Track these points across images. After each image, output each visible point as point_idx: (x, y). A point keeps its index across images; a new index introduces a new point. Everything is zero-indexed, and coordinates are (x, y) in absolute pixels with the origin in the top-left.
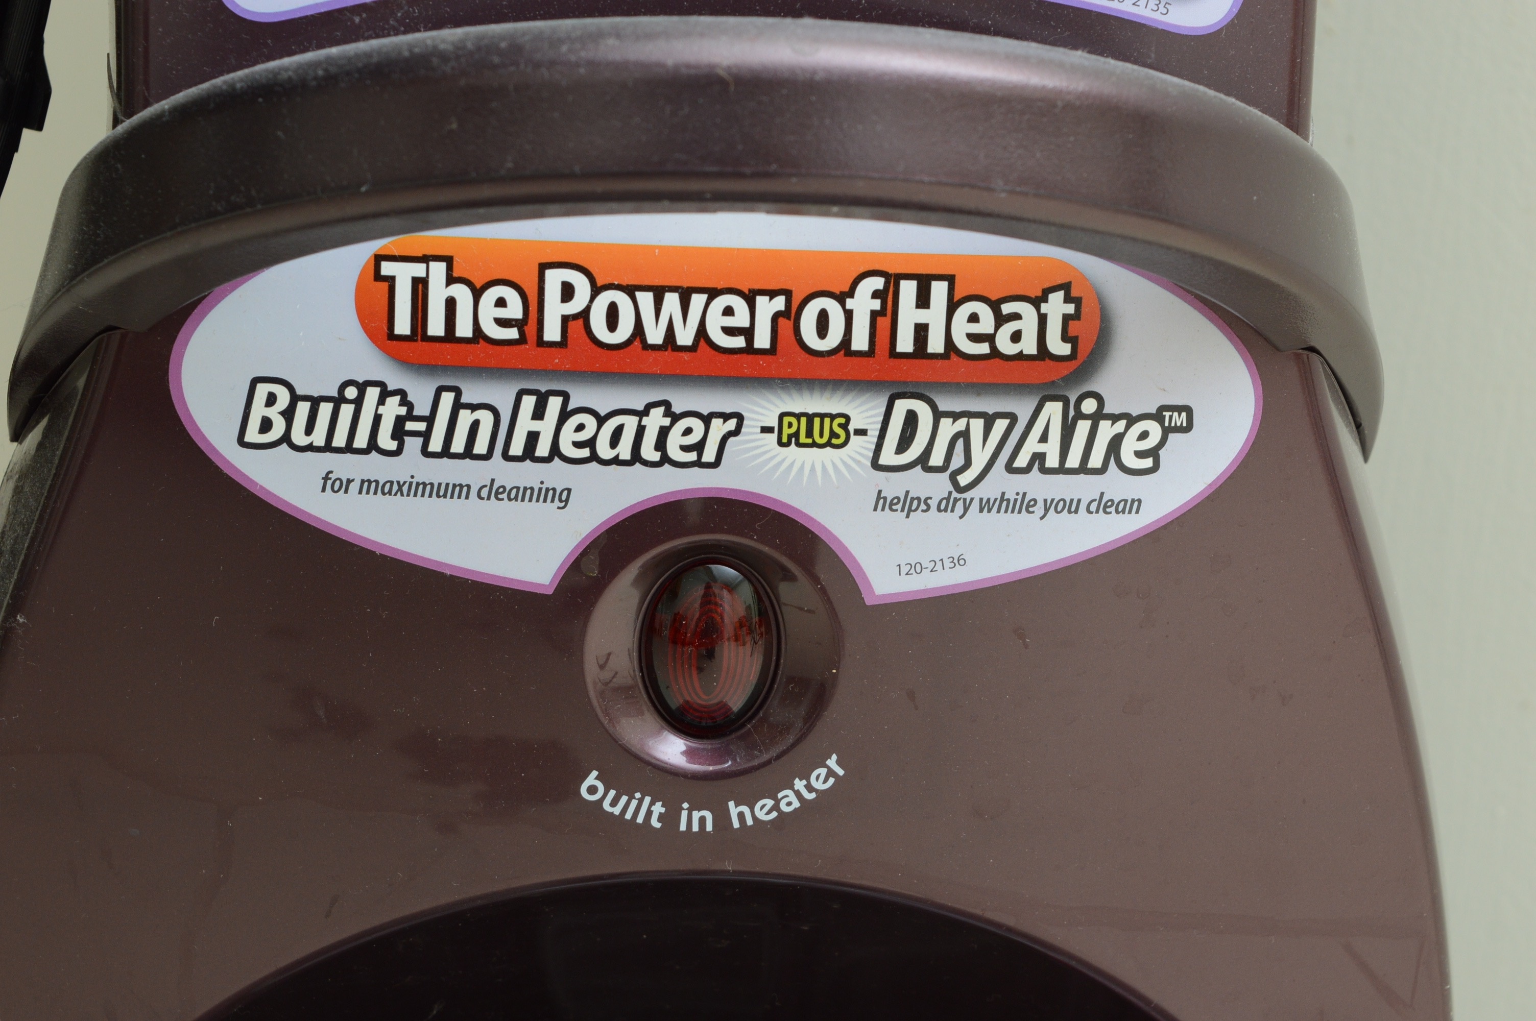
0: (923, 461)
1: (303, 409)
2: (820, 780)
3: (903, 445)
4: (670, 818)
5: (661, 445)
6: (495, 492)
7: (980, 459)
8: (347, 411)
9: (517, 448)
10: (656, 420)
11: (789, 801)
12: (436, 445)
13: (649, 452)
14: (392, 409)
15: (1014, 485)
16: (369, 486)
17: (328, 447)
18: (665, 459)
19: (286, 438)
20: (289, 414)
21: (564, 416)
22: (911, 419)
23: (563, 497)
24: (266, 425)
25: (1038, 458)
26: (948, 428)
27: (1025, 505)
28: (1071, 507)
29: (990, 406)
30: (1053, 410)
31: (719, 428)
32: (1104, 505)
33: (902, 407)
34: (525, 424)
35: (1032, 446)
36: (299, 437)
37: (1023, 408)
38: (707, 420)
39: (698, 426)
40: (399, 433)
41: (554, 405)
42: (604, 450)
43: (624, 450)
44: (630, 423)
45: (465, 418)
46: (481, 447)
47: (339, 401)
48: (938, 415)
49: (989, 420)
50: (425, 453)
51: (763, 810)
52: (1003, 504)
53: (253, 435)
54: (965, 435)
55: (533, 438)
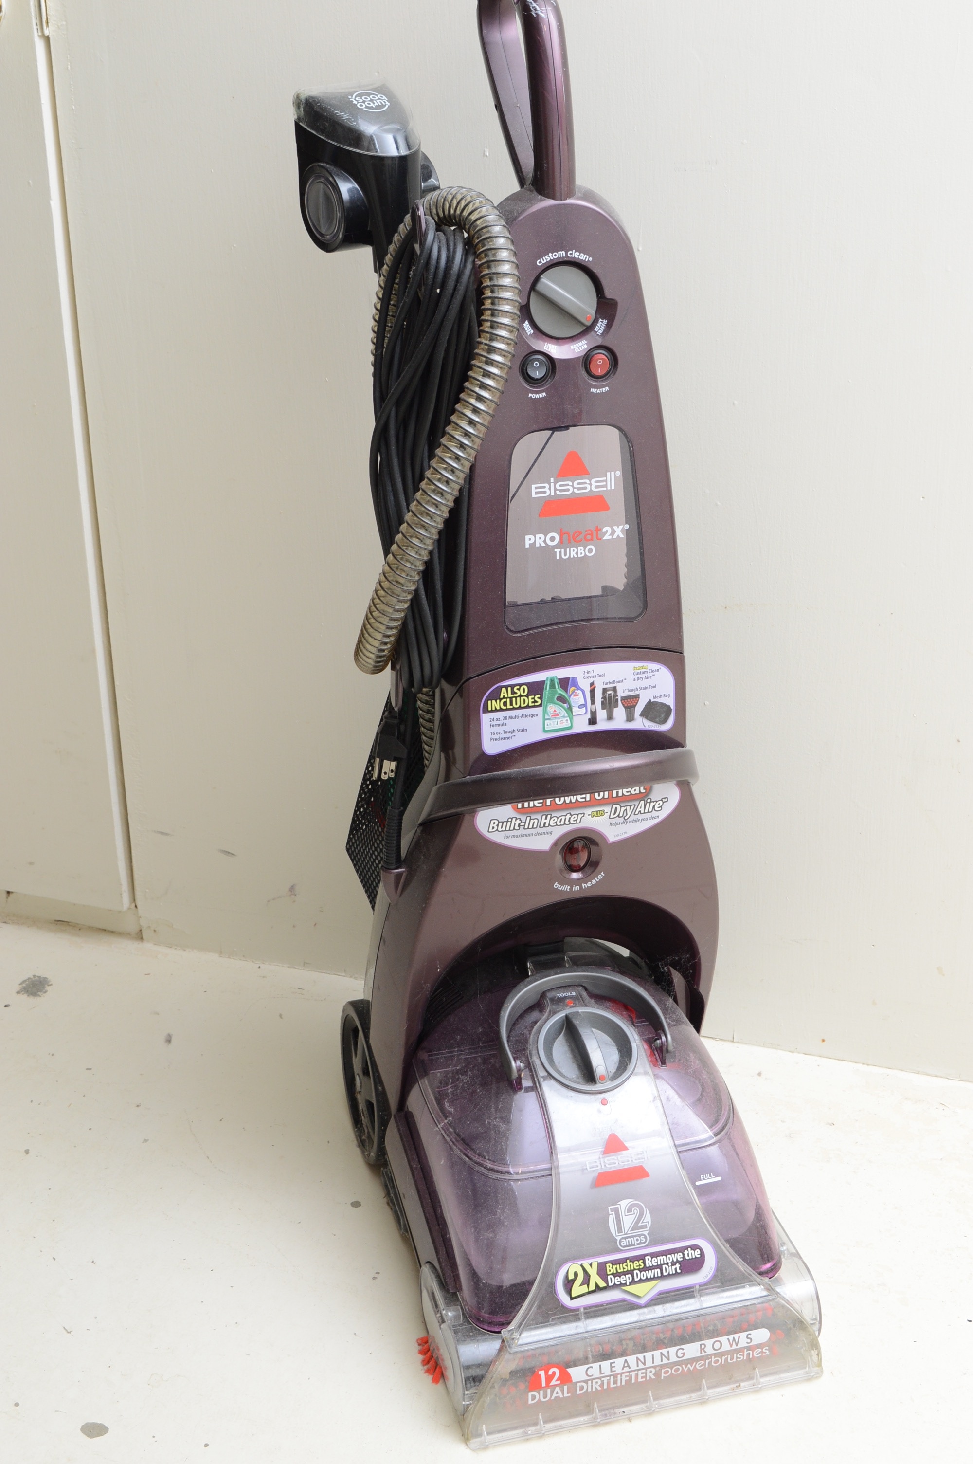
0: (618, 816)
1: (500, 824)
2: (600, 877)
3: (615, 813)
4: (571, 889)
5: (569, 821)
6: (538, 834)
7: (629, 814)
8: (509, 823)
9: (542, 826)
10: (568, 816)
11: (594, 882)
12: (526, 827)
13: (567, 822)
14: (518, 821)
15: (635, 817)
16: (513, 836)
17: (505, 830)
18: (570, 823)
19: (497, 830)
20: (498, 825)
21: (551, 818)
22: (616, 808)
23: (551, 833)
24: (493, 828)
25: (640, 811)
26: (623, 809)
27: (638, 820)
28: (646, 819)
29: (630, 804)
30: (642, 802)
31: (580, 816)
32: (652, 818)
33: (614, 807)
34: (543, 821)
35: (639, 809)
36: (500, 829)
37: (637, 804)
38: (578, 815)
39: (576, 816)
40: (519, 826)
41: (549, 816)
42: (558, 823)
43: (562, 823)
44: (563, 818)
45: (532, 821)
46: (535, 826)
47: (508, 821)
48: (621, 807)
49: (630, 806)
50: (524, 829)
51: (589, 884)
52: (634, 821)
53: (491, 830)
54: (626, 810)
55: (545, 823)
